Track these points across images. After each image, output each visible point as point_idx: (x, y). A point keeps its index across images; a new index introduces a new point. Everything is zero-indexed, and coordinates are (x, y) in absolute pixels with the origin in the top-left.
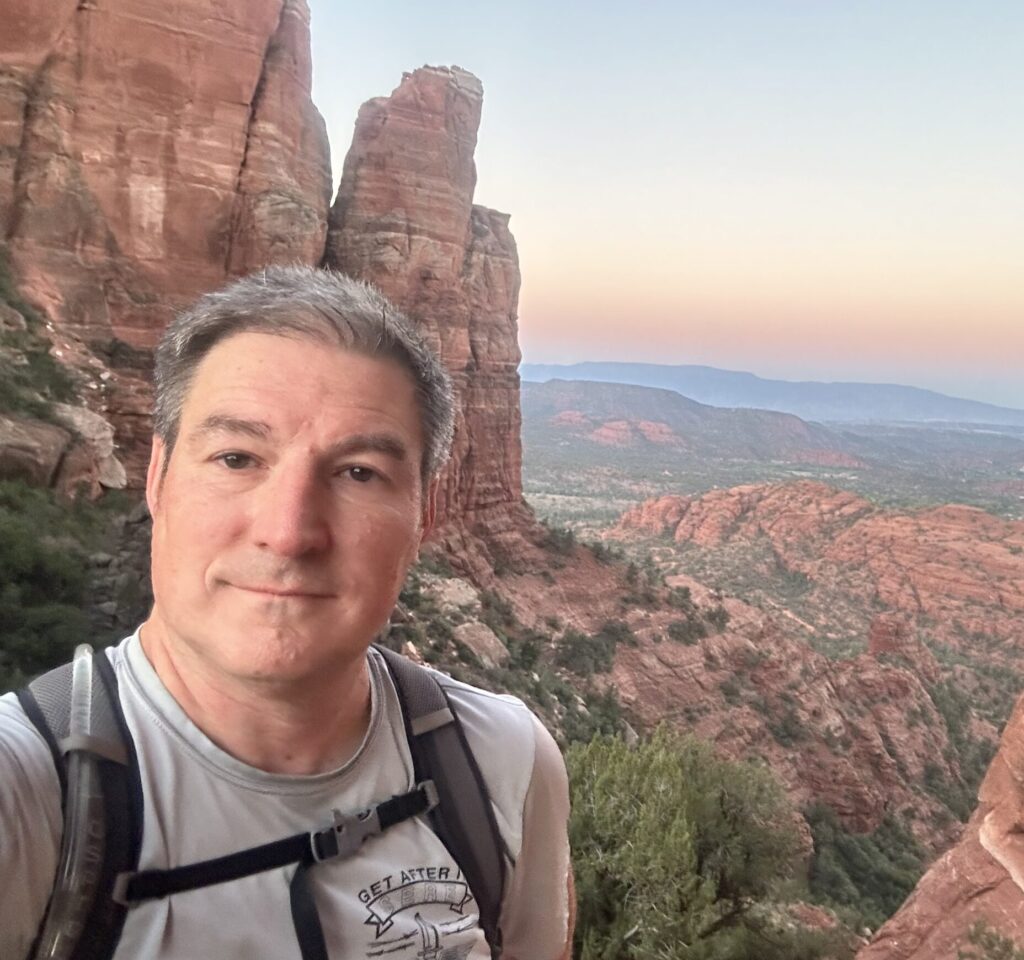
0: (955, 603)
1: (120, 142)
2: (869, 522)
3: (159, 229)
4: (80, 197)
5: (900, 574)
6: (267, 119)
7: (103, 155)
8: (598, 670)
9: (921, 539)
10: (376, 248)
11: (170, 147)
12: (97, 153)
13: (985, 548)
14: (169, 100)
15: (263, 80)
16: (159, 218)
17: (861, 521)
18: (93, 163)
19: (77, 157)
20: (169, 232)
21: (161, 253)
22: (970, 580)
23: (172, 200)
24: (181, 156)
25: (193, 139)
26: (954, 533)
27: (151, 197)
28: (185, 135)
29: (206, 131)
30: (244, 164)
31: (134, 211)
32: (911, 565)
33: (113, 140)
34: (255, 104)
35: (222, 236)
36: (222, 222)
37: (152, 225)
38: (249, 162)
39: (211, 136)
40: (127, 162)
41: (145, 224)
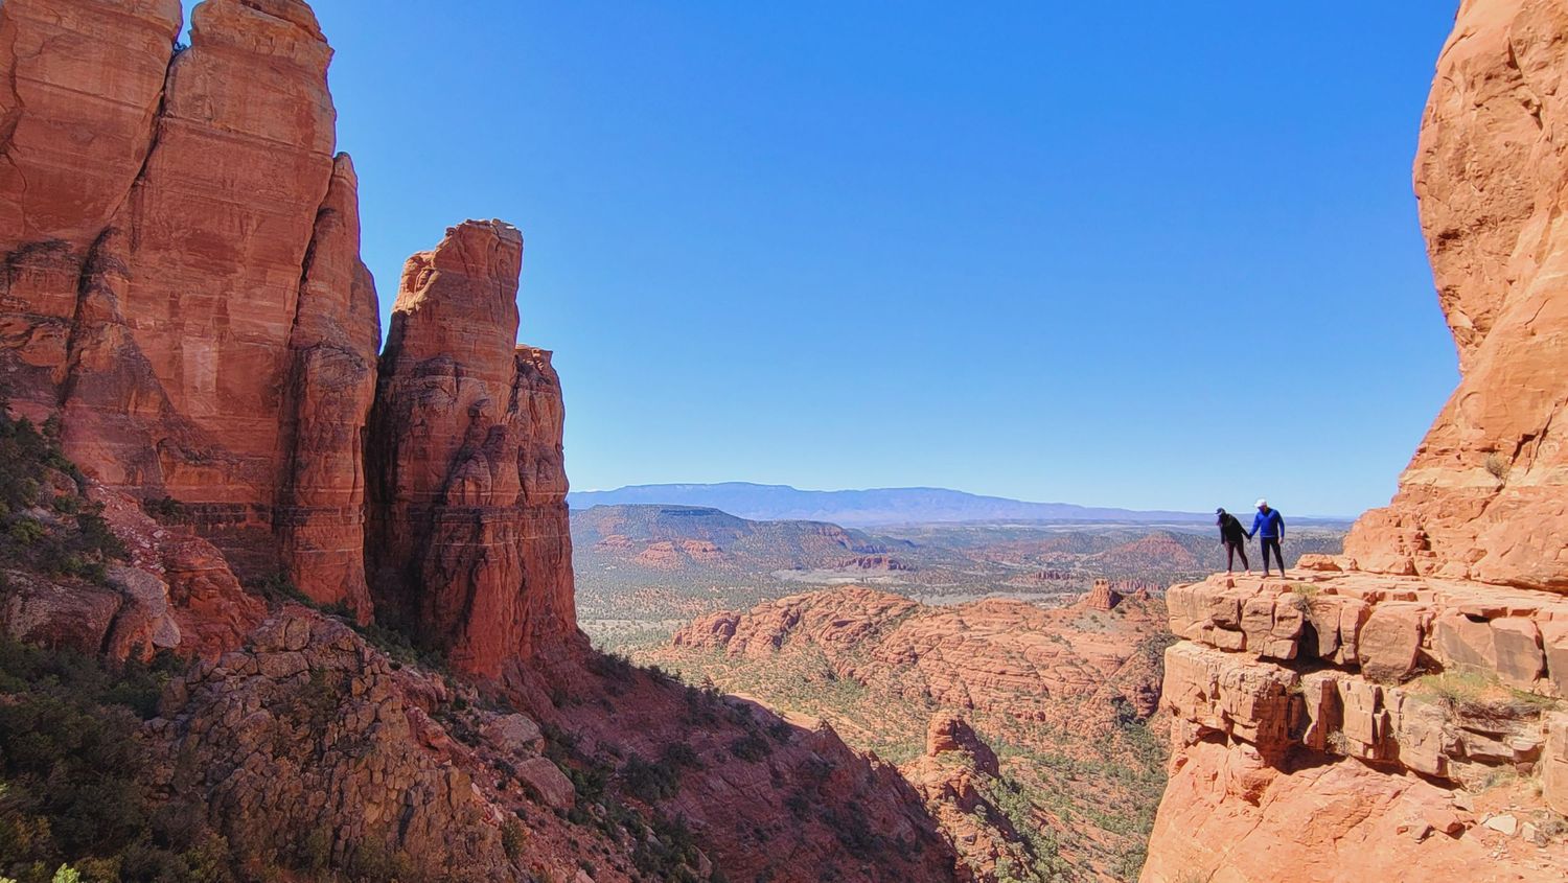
0: (1004, 695)
1: (174, 306)
2: (915, 623)
3: (212, 388)
4: (133, 362)
5: (948, 671)
6: (319, 278)
7: (156, 320)
8: (664, 796)
9: (966, 635)
10: (424, 392)
11: (223, 309)
12: (151, 319)
13: (1028, 638)
14: (220, 265)
15: (313, 242)
16: (212, 378)
17: (907, 622)
18: (147, 328)
19: (131, 324)
20: (223, 391)
21: (215, 412)
22: (1017, 671)
23: (226, 359)
24: (233, 317)
25: (246, 300)
26: (997, 627)
27: (204, 358)
28: (236, 298)
29: (258, 291)
30: (296, 321)
31: (187, 371)
32: (960, 661)
33: (166, 305)
34: (306, 265)
35: (276, 391)
36: (275, 377)
37: (205, 385)
38: (302, 319)
39: (263, 297)
40: (180, 326)
41: (198, 385)
